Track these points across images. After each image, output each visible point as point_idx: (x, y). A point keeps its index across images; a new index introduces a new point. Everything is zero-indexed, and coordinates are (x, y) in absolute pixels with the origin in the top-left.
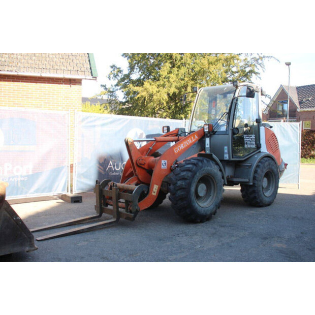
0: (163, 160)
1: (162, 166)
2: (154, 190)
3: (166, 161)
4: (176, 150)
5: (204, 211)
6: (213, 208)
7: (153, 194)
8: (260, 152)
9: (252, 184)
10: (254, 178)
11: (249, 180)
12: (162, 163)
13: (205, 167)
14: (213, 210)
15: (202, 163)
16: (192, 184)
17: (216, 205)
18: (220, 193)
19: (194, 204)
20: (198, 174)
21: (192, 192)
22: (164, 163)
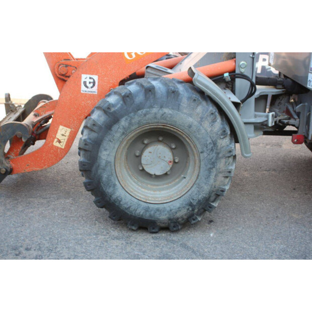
0: (86, 73)
1: (83, 88)
2: (59, 136)
3: (96, 78)
5: (147, 210)
6: (179, 209)
7: (56, 144)
12: (83, 80)
13: (151, 107)
14: (179, 215)
15: (147, 98)
16: (105, 144)
17: (191, 205)
18: (208, 177)
19: (109, 190)
20: (123, 122)
21: (103, 163)
22: (88, 80)
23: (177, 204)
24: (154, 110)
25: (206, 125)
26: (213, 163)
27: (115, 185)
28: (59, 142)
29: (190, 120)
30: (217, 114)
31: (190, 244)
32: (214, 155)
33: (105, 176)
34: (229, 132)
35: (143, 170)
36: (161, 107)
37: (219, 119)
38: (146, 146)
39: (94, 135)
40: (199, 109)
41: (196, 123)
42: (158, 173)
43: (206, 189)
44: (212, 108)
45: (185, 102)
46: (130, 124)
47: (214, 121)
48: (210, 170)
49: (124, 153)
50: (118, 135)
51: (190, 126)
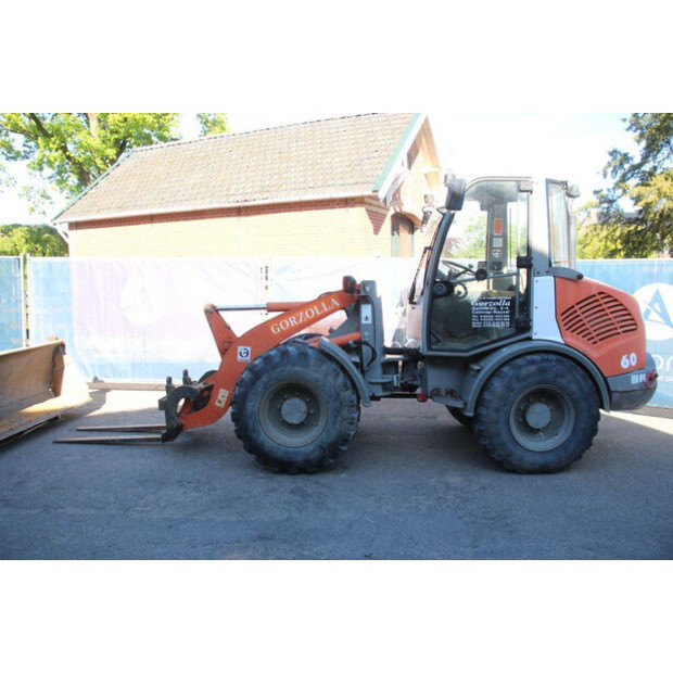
0: (241, 345)
1: (239, 357)
2: (220, 397)
3: (249, 349)
4: (275, 327)
5: (286, 453)
6: (312, 452)
8: (530, 339)
9: (471, 414)
10: (479, 402)
11: (465, 404)
12: (239, 351)
13: (286, 366)
14: (313, 456)
15: (282, 359)
16: (250, 396)
17: (321, 447)
18: (334, 424)
19: (255, 436)
20: (264, 379)
21: (249, 412)
22: (243, 351)
23: (310, 448)
24: (288, 368)
25: (330, 379)
26: (338, 411)
27: (258, 432)
28: (220, 402)
29: (317, 375)
30: (339, 370)
31: (322, 482)
32: (338, 404)
33: (251, 423)
34: (349, 385)
35: (284, 421)
36: (294, 365)
37: (342, 376)
38: (286, 400)
39: (242, 390)
40: (324, 367)
41: (321, 378)
42: (295, 422)
43: (334, 433)
44: (334, 366)
45: (312, 362)
46: (270, 379)
47: (337, 376)
48: (336, 416)
49: (267, 405)
50: (260, 389)
51: (317, 380)
